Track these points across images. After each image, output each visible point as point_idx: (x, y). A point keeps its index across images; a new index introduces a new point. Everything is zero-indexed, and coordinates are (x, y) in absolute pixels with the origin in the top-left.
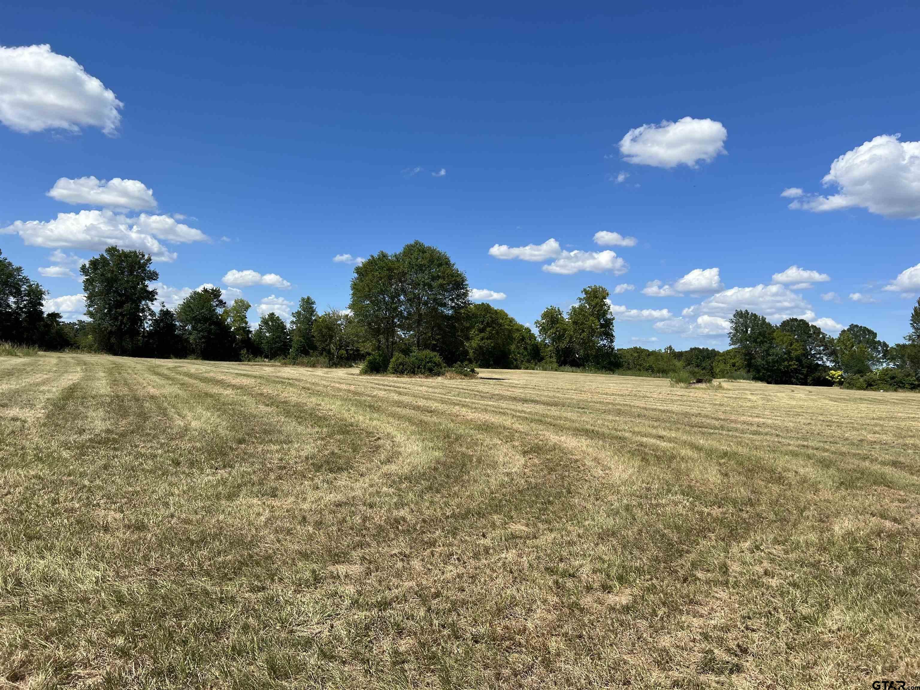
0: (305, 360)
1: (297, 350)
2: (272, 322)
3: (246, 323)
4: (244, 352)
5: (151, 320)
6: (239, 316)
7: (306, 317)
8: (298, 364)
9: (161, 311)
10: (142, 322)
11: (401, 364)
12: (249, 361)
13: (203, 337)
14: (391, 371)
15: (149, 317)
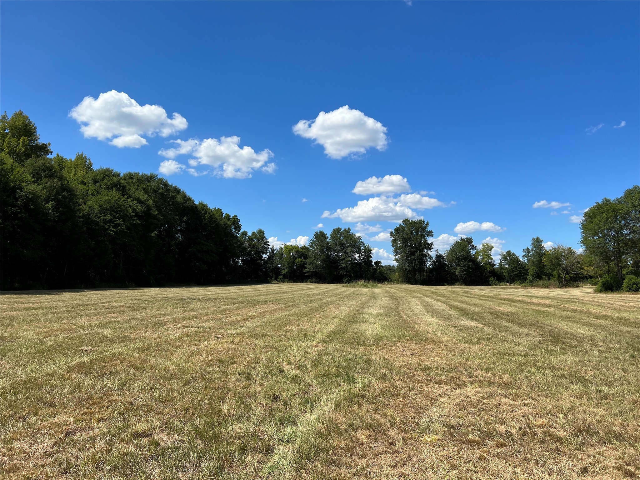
0: (541, 283)
1: (533, 276)
2: (509, 257)
3: (492, 259)
4: (492, 279)
5: (431, 261)
6: (486, 255)
7: (537, 252)
8: (535, 286)
9: (437, 255)
10: (425, 263)
11: (634, 284)
12: (496, 285)
13: (465, 271)
14: (626, 289)
15: (429, 260)
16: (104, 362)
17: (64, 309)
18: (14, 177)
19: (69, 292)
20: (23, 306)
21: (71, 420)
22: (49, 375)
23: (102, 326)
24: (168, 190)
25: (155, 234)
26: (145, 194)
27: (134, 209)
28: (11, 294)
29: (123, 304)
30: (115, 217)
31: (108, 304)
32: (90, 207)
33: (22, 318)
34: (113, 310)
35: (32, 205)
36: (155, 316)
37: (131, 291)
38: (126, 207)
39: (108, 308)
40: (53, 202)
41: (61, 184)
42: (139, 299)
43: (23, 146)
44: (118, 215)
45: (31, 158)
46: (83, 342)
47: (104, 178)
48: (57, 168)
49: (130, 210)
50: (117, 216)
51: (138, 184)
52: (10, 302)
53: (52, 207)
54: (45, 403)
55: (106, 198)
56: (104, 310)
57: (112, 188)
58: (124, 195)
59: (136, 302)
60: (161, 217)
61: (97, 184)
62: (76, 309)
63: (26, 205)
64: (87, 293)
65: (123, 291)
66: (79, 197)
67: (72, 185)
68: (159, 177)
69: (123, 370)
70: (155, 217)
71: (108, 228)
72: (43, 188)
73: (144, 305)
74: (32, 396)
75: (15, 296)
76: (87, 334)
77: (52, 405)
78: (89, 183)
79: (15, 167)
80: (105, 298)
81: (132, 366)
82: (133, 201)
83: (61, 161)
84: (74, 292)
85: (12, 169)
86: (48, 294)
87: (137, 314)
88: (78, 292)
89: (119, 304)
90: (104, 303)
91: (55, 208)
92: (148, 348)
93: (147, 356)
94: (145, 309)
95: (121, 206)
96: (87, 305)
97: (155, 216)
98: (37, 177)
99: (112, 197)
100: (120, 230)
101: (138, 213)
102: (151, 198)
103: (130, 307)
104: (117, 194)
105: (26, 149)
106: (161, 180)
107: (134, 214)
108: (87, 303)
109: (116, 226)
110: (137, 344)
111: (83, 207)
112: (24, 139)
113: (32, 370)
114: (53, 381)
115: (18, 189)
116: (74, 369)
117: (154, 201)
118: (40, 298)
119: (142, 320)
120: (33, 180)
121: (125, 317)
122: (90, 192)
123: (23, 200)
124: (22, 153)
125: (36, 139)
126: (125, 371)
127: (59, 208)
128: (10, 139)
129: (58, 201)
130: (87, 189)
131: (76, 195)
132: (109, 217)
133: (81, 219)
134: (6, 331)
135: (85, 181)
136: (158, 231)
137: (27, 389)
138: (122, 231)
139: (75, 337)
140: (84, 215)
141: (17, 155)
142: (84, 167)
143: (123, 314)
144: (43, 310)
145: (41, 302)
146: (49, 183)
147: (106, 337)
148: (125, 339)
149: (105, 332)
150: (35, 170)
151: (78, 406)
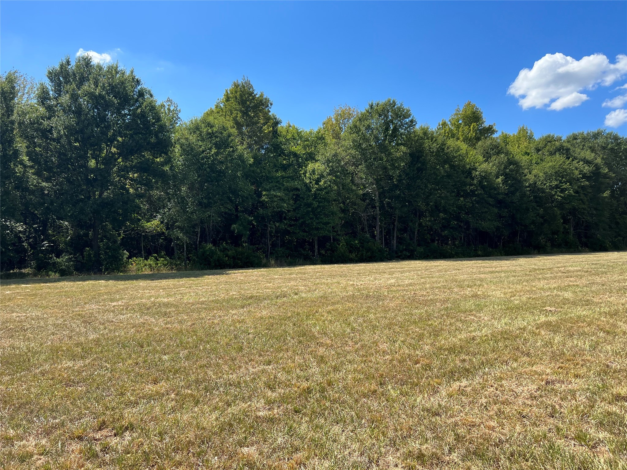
16: (571, 323)
17: (523, 272)
18: (469, 160)
19: (524, 257)
20: (487, 270)
21: (548, 371)
22: (521, 329)
23: (561, 289)
24: (619, 144)
25: (606, 194)
26: (592, 152)
27: (581, 171)
28: (477, 260)
29: (579, 269)
30: (561, 182)
31: (563, 268)
32: (535, 176)
33: (489, 280)
34: (570, 274)
35: (485, 181)
36: (619, 281)
37: (586, 256)
38: (572, 170)
39: (564, 273)
40: (503, 176)
41: (508, 158)
42: (596, 264)
43: (473, 132)
44: (564, 179)
45: (481, 140)
46: (546, 303)
47: (546, 145)
48: (503, 145)
49: (577, 172)
50: (564, 181)
51: (583, 143)
52: (477, 267)
53: (502, 181)
54: (523, 353)
55: (550, 164)
56: (560, 274)
57: (555, 153)
58: (568, 158)
59: (593, 266)
60: (613, 174)
61: (540, 153)
62: (533, 273)
63: (480, 182)
64: (541, 258)
65: (577, 256)
66: (524, 168)
67: (517, 158)
68: (607, 132)
69: (592, 332)
70: (605, 176)
71: (555, 194)
72: (493, 165)
73: (603, 270)
74: (510, 345)
75: (480, 262)
76: (548, 296)
77: (528, 355)
78: (532, 153)
79: (469, 151)
80: (559, 263)
81: (601, 330)
82: (579, 162)
83: (505, 139)
84: (529, 258)
85: (467, 153)
86: (506, 260)
87: (596, 279)
88: (532, 258)
89: (575, 268)
90: (559, 267)
91: (505, 182)
92: (616, 313)
93: (617, 321)
94: (604, 274)
95: (566, 170)
96: (543, 270)
97: (606, 174)
98: (487, 157)
99: (556, 162)
100: (568, 195)
101: (586, 174)
102: (599, 156)
103: (587, 272)
104: (561, 158)
105: (476, 134)
106: (610, 134)
107: (581, 176)
108: (542, 268)
109: (563, 191)
110: (603, 308)
111: (529, 176)
112: (474, 125)
113: (506, 324)
114: (525, 335)
115: (473, 169)
116: (542, 326)
117: (603, 158)
118: (500, 264)
119: (603, 285)
120: (484, 159)
121: (584, 281)
122: (534, 162)
123: (478, 178)
124: (473, 138)
125: (483, 123)
126: (594, 334)
127: (507, 181)
128: (463, 128)
129: (506, 175)
130: (531, 158)
131: (521, 167)
132: (554, 183)
133: (528, 189)
134: (478, 290)
135: (528, 151)
136: (610, 190)
137: (505, 339)
138: (570, 195)
139: (537, 298)
140: (530, 184)
141: (470, 140)
142: (526, 139)
143: (581, 278)
144: (505, 273)
145: (502, 267)
146: (497, 160)
147: (568, 299)
148: (588, 303)
149: (566, 295)
150: (485, 150)
151: (553, 359)
